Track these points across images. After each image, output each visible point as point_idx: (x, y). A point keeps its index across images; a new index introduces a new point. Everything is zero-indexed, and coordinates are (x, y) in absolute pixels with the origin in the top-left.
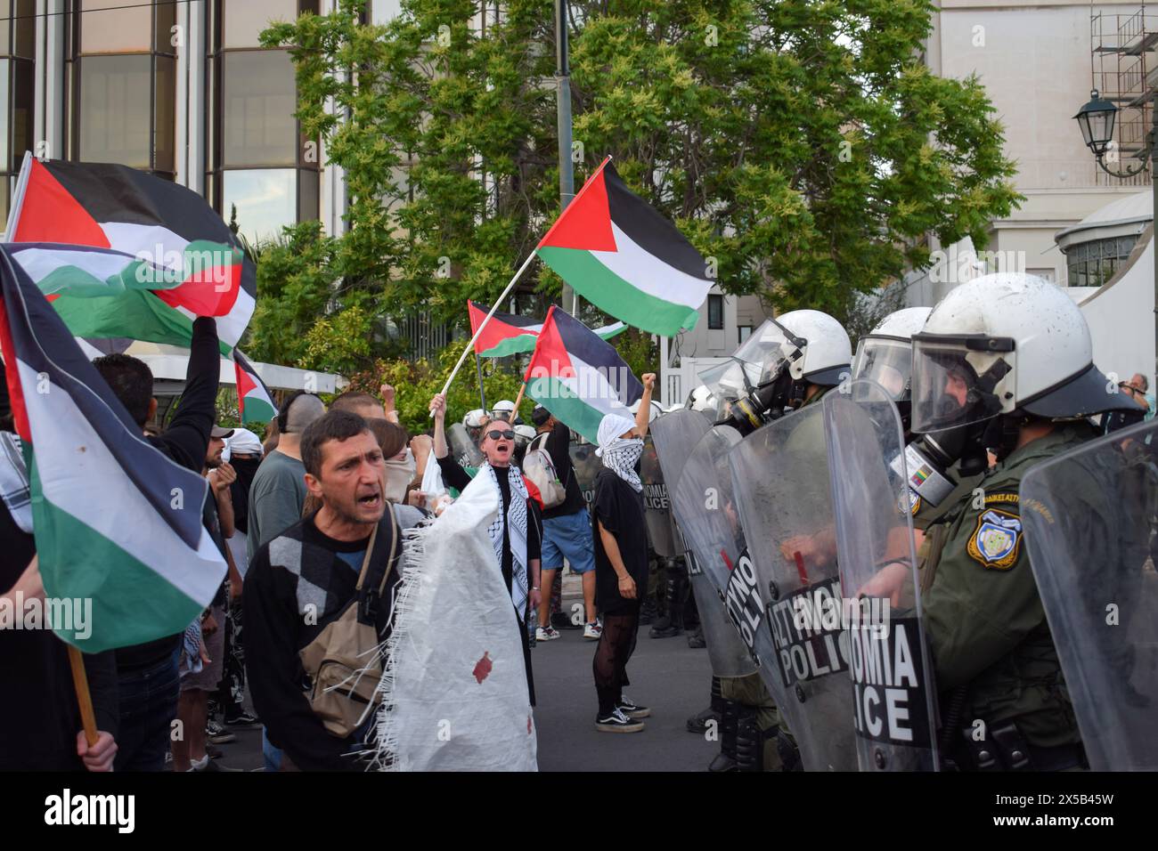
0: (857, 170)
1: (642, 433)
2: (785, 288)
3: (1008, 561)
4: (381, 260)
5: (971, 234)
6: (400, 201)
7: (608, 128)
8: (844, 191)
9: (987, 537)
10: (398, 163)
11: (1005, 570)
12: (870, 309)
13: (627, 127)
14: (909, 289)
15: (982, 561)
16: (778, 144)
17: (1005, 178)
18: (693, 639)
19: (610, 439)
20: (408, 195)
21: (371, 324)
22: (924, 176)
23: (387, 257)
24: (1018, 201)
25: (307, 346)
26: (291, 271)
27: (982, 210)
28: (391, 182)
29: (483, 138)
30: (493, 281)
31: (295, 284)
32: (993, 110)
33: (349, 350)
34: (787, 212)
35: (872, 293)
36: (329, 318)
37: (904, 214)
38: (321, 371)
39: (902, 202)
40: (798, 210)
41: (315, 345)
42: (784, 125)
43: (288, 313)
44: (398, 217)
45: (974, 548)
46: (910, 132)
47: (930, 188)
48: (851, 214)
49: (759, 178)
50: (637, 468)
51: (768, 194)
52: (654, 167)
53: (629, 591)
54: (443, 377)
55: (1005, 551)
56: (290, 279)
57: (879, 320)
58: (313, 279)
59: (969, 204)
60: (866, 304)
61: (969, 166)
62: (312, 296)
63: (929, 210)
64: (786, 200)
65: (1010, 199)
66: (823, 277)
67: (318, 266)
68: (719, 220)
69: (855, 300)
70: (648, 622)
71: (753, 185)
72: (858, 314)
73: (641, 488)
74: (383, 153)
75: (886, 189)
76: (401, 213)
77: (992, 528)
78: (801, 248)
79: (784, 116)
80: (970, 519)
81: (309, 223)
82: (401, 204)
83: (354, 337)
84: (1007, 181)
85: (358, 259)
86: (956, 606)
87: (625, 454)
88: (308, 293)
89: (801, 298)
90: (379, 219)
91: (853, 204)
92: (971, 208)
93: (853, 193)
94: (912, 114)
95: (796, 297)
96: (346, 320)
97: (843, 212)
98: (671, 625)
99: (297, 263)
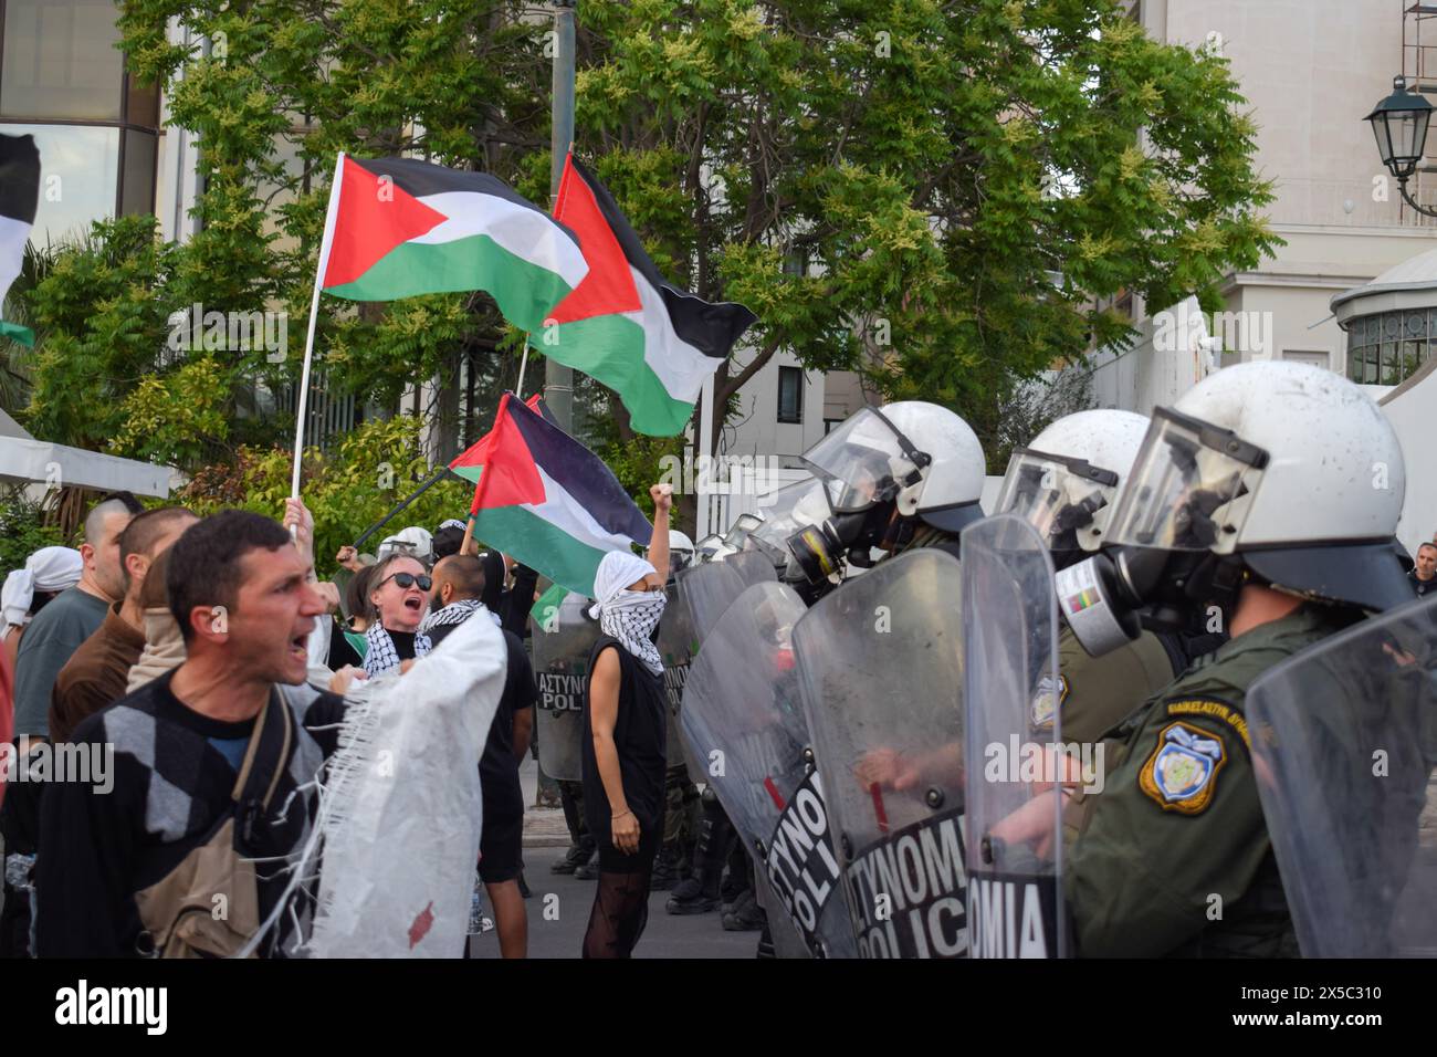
0: (1020, 181)
1: (662, 582)
2: (901, 364)
3: (1196, 801)
4: (250, 285)
5: (1196, 293)
6: (290, 192)
7: (620, 93)
8: (999, 213)
9: (1170, 765)
10: (286, 128)
11: (1192, 816)
12: (1034, 402)
13: (653, 94)
14: (1098, 374)
15: (1159, 799)
16: (896, 134)
17: (1253, 207)
18: (729, 916)
19: (612, 590)
20: (300, 183)
21: (231, 387)
22: (1126, 197)
23: (261, 280)
24: (1272, 246)
25: (125, 417)
26: (103, 291)
27: (1214, 257)
28: (273, 160)
29: (423, 97)
30: (431, 329)
31: (110, 314)
32: (1241, 99)
33: (194, 429)
34: (901, 244)
35: (1039, 379)
36: (162, 374)
37: (1090, 256)
38: (145, 459)
39: (1088, 237)
40: (918, 242)
41: (138, 418)
42: (908, 104)
43: (95, 361)
44: (282, 217)
45: (1149, 779)
46: (1109, 127)
47: (1132, 217)
48: (1007, 251)
49: (860, 186)
50: (654, 638)
51: (875, 214)
52: (701, 160)
53: (629, 835)
54: (345, 479)
55: (1193, 788)
56: (102, 305)
57: (1049, 421)
58: (139, 309)
59: (1194, 247)
60: (1028, 395)
61: (1200, 184)
62: (135, 337)
63: (1133, 253)
64: (900, 225)
65: (1260, 241)
66: (959, 350)
67: (148, 289)
68: (801, 248)
69: (1012, 386)
70: (662, 886)
71: (851, 197)
72: (1016, 410)
73: (661, 668)
74: (262, 111)
75: (1064, 214)
76: (288, 210)
77: (1178, 752)
78: (924, 301)
79: (907, 90)
80: (1149, 736)
81: (135, 218)
82: (288, 197)
83: (202, 408)
84: (1256, 213)
85: (211, 280)
86: (1116, 864)
87: (634, 615)
88: (128, 332)
89: (924, 381)
90: (246, 216)
91: (1013, 237)
92: (1197, 253)
93: (1012, 218)
94: (1114, 98)
95: (917, 379)
96: (192, 379)
97: (995, 245)
98: (702, 894)
99: (113, 279)
